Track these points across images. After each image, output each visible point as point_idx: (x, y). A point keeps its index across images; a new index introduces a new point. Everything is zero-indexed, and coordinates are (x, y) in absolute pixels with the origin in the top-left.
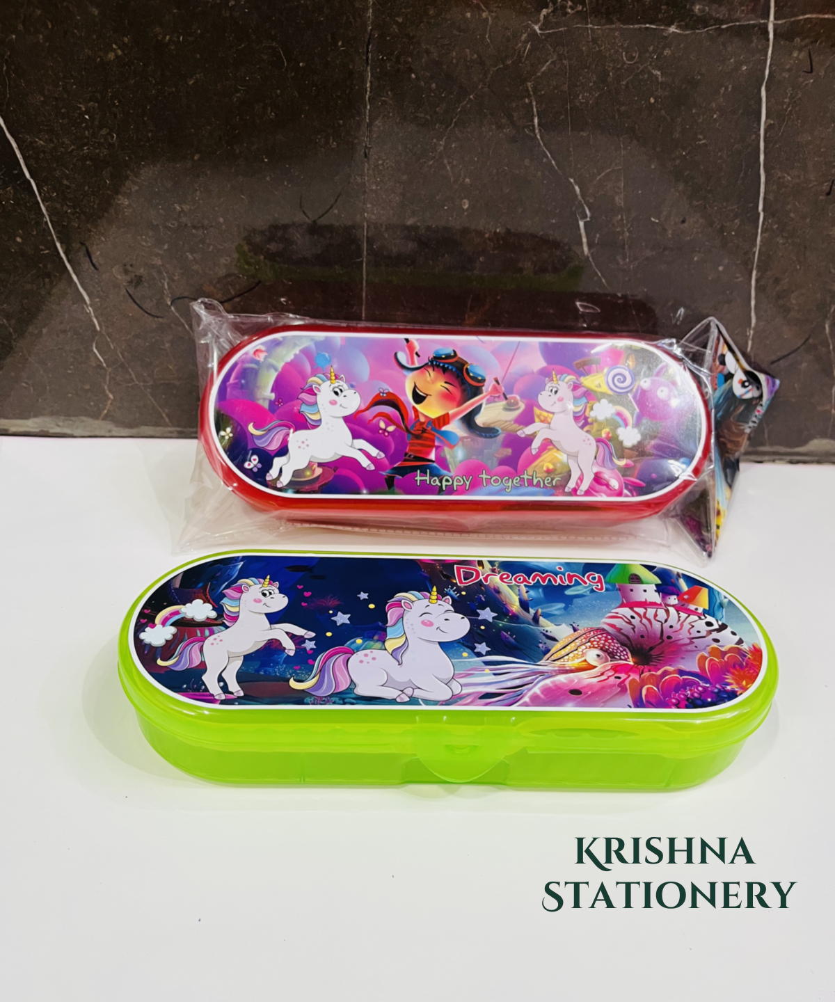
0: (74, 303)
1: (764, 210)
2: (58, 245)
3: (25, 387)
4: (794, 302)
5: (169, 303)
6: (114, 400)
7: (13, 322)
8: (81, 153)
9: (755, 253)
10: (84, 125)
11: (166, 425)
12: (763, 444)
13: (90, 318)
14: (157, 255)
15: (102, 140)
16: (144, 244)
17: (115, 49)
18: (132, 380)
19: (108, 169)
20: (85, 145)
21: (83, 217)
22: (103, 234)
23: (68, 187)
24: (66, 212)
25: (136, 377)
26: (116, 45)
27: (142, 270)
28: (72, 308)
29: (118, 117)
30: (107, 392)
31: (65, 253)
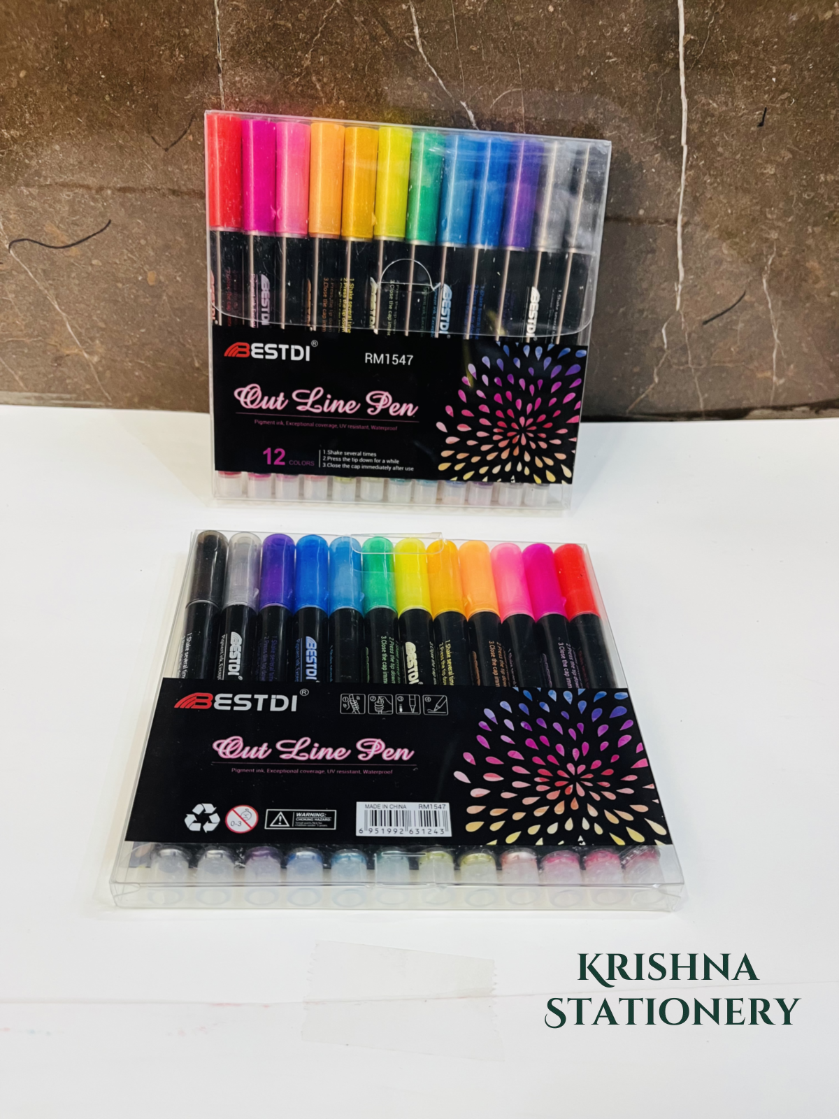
4: (726, 252)
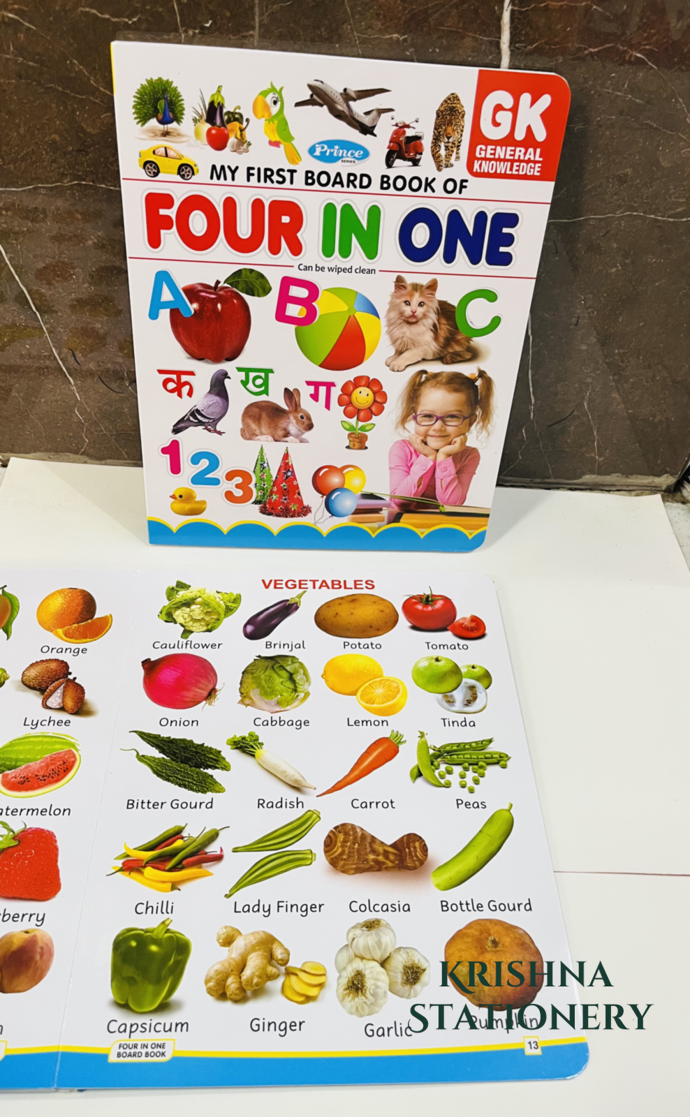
0: (63, 384)
1: (532, 334)
2: (54, 350)
3: (28, 434)
5: (128, 385)
6: (89, 442)
7: (22, 394)
8: (70, 297)
9: (529, 360)
10: (72, 281)
11: (125, 459)
12: (549, 478)
13: (75, 394)
14: (119, 356)
15: (84, 291)
16: (111, 349)
17: (92, 239)
18: (102, 430)
19: (88, 307)
20: (74, 292)
21: (71, 334)
22: (84, 344)
23: (62, 317)
24: (60, 331)
25: (105, 428)
26: (93, 236)
27: (109, 365)
28: (62, 387)
29: (95, 277)
30: (85, 438)
31: (59, 355)
